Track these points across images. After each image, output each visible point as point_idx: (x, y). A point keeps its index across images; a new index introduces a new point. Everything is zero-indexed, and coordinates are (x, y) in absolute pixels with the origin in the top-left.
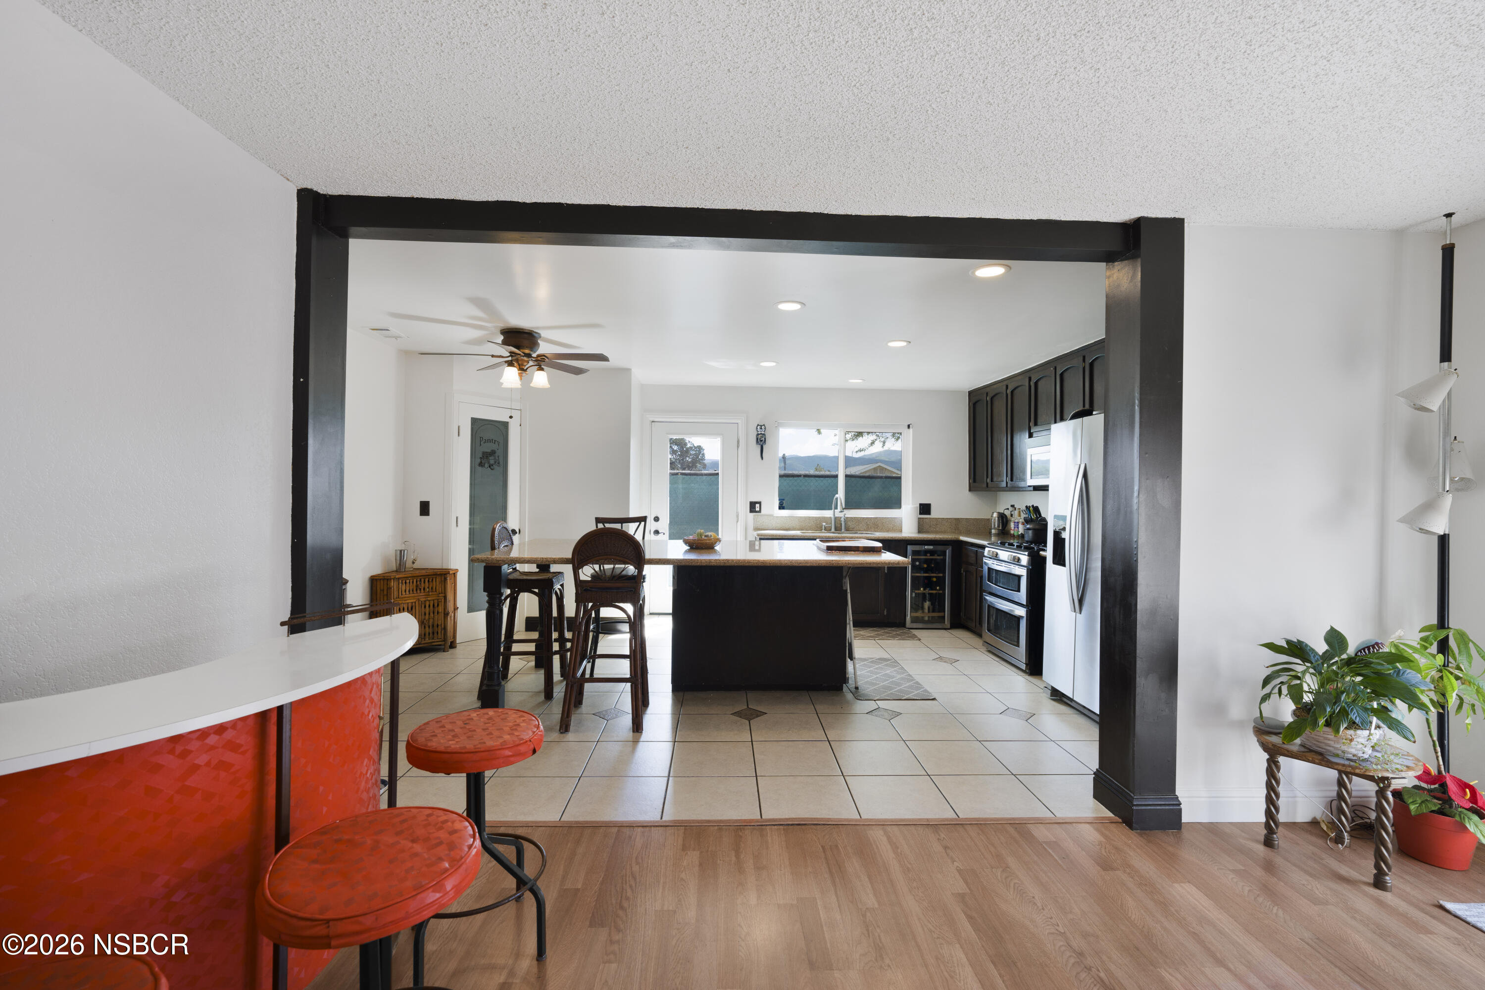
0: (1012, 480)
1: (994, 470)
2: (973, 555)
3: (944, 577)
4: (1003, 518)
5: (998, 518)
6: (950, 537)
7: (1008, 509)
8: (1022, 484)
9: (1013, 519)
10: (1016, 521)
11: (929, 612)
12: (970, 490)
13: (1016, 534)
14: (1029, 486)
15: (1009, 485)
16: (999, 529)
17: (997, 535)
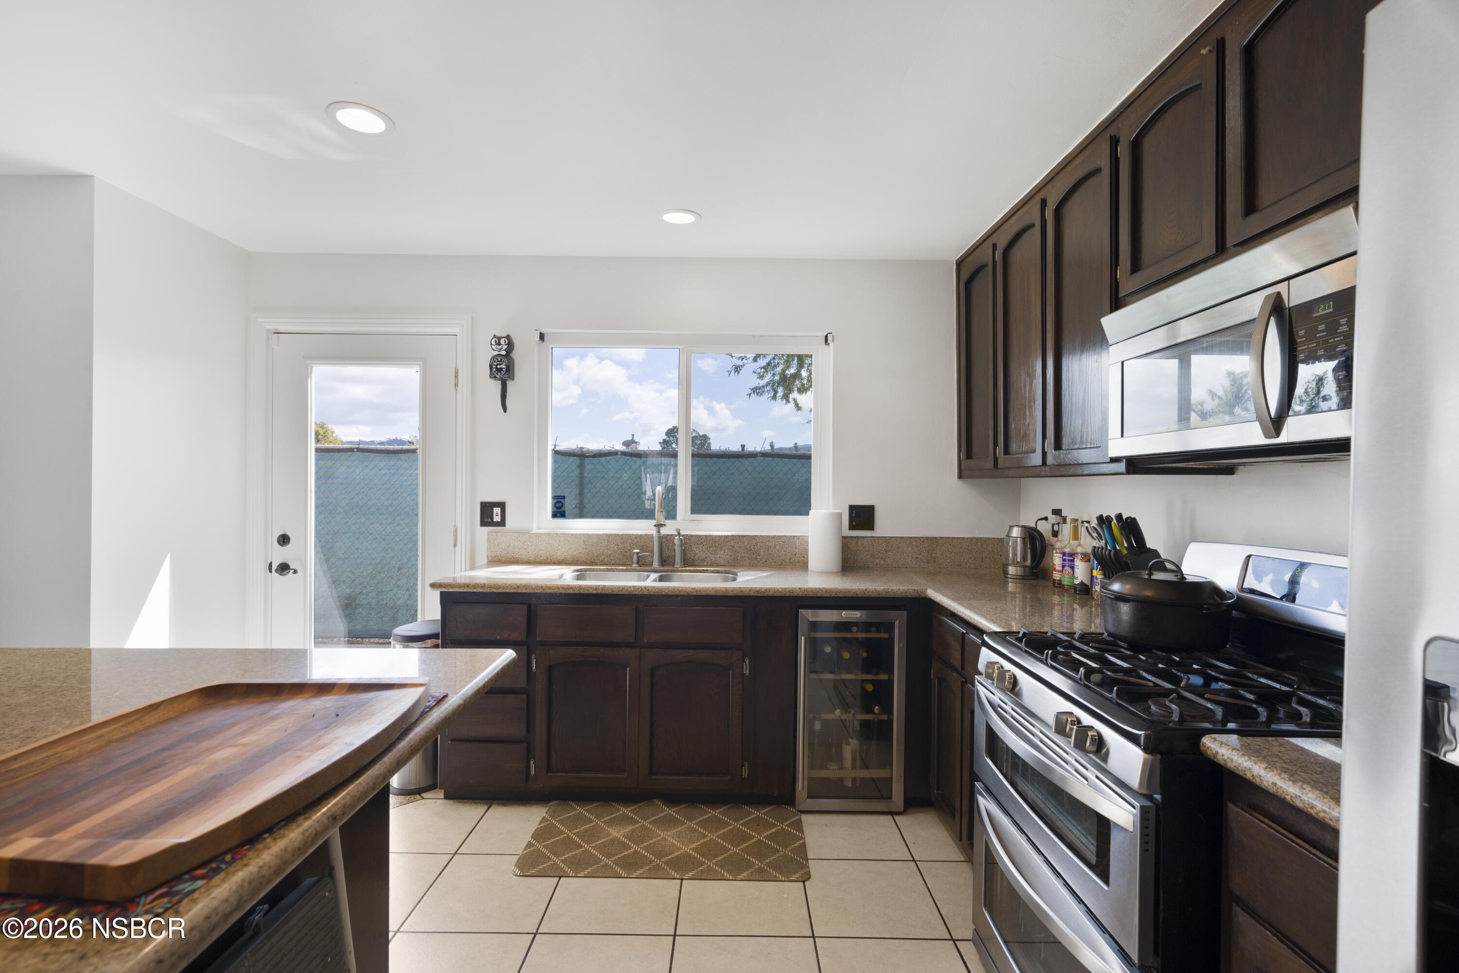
0: (1058, 446)
1: (1013, 426)
2: (956, 645)
3: (891, 682)
4: (1032, 536)
5: (1024, 539)
6: (902, 588)
7: (1046, 519)
8: (1085, 456)
9: (1058, 545)
10: (1067, 550)
11: (854, 767)
12: (960, 476)
13: (1066, 582)
14: (1114, 460)
15: (1050, 460)
16: (1025, 567)
17: (1022, 578)
